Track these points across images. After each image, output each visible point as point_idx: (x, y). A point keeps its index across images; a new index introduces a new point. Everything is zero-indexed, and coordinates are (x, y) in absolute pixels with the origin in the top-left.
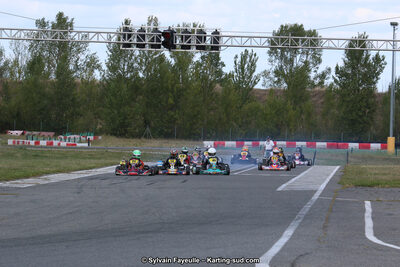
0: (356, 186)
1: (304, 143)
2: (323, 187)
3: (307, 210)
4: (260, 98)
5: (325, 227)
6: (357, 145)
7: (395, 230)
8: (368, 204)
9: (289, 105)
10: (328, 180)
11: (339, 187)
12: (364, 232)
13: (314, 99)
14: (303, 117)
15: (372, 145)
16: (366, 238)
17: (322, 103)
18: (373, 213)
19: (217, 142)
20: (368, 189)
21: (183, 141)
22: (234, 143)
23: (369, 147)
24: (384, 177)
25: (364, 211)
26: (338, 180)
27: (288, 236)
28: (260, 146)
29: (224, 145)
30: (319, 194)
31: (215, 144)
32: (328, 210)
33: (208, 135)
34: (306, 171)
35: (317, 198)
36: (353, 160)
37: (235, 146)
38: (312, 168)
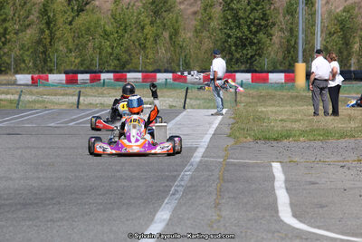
0: (256, 139)
1: (170, 76)
2: (207, 138)
3: (186, 178)
4: (100, 7)
5: (217, 205)
6: (248, 76)
7: (322, 207)
8: (277, 168)
10: (212, 131)
11: (231, 142)
12: (277, 212)
13: (182, 7)
14: (166, 34)
15: (271, 76)
16: (282, 221)
17: (195, 13)
18: (286, 181)
19: (35, 76)
20: (274, 143)
22: (63, 77)
23: (266, 80)
24: (296, 126)
25: (273, 178)
26: (228, 131)
27: (164, 220)
28: (102, 81)
29: (47, 80)
30: (201, 154)
31: (32, 78)
32: (219, 178)
33: (23, 65)
34: (178, 118)
35: (198, 159)
36: (243, 98)
37: (64, 82)
38: (184, 113)
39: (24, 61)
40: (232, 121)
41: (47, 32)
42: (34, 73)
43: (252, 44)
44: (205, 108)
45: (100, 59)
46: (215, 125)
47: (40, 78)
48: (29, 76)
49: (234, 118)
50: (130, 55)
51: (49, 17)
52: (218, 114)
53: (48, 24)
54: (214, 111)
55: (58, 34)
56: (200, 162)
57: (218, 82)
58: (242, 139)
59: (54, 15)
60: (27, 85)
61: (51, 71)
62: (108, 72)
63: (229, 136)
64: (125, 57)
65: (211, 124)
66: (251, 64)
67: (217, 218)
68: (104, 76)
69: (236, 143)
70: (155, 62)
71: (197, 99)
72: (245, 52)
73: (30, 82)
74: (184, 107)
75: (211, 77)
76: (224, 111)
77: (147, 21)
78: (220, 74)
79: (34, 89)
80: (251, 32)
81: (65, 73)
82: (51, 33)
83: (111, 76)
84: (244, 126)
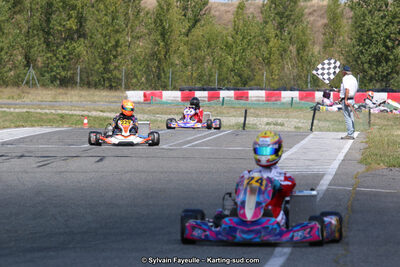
0: (390, 166)
1: (296, 94)
2: (335, 165)
4: (220, 18)
9: (271, 30)
10: (341, 157)
11: (362, 168)
13: (312, 18)
14: (293, 49)
17: (325, 25)
19: (148, 92)
21: (92, 91)
22: (178, 94)
26: (359, 156)
27: (285, 254)
28: (221, 99)
29: (161, 97)
30: (328, 182)
31: (145, 95)
32: (347, 209)
33: (134, 80)
34: (303, 142)
35: (324, 188)
36: (378, 121)
37: (179, 99)
38: (311, 135)
39: (136, 76)
40: (363, 146)
41: (162, 44)
42: (147, 89)
43: (387, 60)
44: (334, 131)
45: (220, 75)
46: (345, 151)
47: (153, 94)
48: (142, 93)
49: (366, 143)
50: (252, 70)
51: (163, 28)
52: (349, 137)
53: (163, 35)
54: (344, 134)
55: (174, 47)
56: (327, 190)
57: (350, 101)
58: (374, 165)
59: (170, 26)
60: (139, 103)
61: (165, 88)
62: (228, 89)
63: (360, 162)
64: (247, 72)
65: (340, 148)
66: (387, 82)
67: (343, 252)
68: (223, 94)
69: (368, 170)
70: (281, 79)
71: (326, 120)
72: (380, 69)
73: (142, 99)
74: (311, 129)
75: (342, 96)
76: (356, 134)
77: (272, 33)
78: (352, 93)
79: (147, 108)
80: (387, 47)
81: (180, 90)
82: (166, 45)
83: (231, 93)
84: (377, 151)
